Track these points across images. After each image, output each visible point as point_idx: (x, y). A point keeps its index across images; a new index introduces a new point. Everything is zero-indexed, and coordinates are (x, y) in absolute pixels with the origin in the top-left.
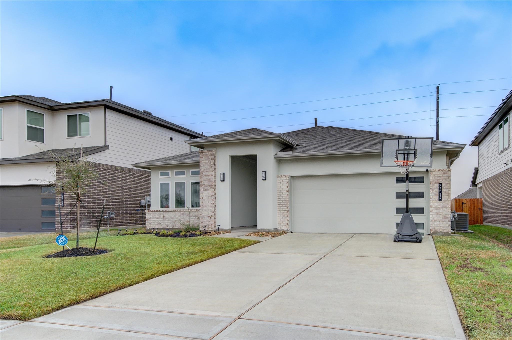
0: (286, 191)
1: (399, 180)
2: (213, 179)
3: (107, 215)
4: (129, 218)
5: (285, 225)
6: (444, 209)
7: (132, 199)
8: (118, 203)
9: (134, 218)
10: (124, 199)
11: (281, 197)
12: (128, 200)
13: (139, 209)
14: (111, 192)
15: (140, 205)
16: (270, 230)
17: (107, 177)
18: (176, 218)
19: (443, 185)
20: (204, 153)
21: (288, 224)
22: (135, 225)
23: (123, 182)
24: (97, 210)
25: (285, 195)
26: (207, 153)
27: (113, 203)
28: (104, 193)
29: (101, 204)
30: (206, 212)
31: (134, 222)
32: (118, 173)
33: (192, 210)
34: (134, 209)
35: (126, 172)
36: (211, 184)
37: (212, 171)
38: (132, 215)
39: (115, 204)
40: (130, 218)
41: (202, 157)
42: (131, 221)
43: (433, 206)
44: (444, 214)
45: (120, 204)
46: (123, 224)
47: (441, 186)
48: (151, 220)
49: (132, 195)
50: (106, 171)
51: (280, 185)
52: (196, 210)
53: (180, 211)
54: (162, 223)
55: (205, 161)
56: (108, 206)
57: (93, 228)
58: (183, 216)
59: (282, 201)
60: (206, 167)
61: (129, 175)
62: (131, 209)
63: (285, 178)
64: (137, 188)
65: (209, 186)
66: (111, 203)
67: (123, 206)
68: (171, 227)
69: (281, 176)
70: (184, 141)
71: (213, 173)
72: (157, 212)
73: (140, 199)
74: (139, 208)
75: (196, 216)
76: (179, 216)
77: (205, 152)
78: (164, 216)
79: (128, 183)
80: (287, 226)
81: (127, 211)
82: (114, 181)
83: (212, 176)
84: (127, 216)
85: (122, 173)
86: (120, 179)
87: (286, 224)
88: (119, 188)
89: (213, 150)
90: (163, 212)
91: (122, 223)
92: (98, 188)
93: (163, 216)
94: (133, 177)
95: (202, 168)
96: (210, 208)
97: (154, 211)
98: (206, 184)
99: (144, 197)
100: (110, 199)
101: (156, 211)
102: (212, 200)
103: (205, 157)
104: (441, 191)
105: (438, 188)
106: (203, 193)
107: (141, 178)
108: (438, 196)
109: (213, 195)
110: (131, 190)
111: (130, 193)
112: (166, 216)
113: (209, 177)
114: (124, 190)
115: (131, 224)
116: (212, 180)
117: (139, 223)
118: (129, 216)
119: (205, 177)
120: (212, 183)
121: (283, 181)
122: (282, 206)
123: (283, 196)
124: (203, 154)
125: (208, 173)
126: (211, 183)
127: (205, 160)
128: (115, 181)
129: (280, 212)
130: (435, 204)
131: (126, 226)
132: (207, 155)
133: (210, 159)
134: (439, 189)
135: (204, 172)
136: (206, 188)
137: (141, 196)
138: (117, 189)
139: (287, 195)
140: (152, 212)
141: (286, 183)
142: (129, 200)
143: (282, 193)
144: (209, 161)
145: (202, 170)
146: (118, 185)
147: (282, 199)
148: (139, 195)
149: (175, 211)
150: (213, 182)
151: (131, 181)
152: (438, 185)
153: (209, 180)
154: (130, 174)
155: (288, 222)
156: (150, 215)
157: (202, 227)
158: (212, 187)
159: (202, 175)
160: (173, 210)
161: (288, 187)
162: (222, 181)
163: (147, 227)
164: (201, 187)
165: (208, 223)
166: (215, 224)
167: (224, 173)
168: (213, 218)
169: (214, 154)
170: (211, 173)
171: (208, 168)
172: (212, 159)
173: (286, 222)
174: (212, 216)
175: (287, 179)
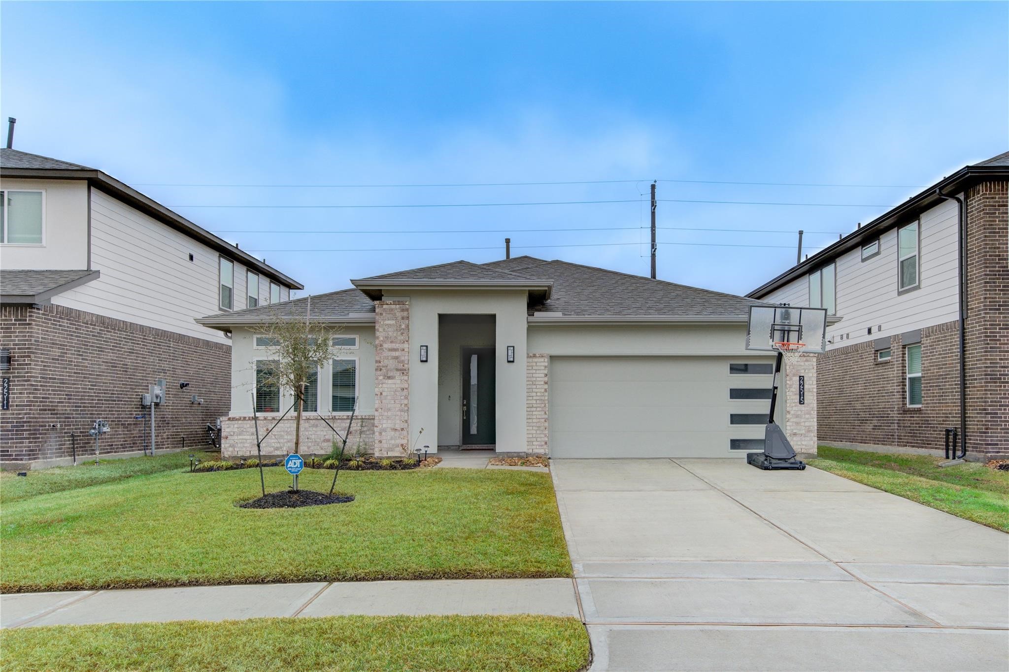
0: (543, 383)
1: (734, 369)
2: (406, 357)
3: (95, 428)
4: (124, 434)
5: (542, 445)
6: (807, 416)
7: (128, 391)
8: (107, 400)
9: (132, 434)
10: (117, 391)
11: (534, 394)
12: (121, 394)
13: (139, 414)
14: (97, 375)
15: (142, 405)
16: (521, 454)
17: (90, 342)
19: (805, 379)
20: (385, 306)
21: (546, 443)
22: (132, 451)
23: (116, 353)
24: (73, 418)
25: (540, 390)
26: (393, 306)
27: (98, 400)
28: (85, 377)
29: (78, 403)
30: (389, 421)
31: (130, 444)
32: (108, 331)
34: (132, 414)
35: (120, 330)
36: (400, 366)
37: (404, 342)
38: (127, 428)
39: (103, 404)
40: (126, 434)
41: (381, 314)
42: (126, 441)
43: (792, 412)
44: (807, 424)
45: (109, 404)
46: (114, 449)
47: (803, 381)
48: (235, 437)
49: (128, 381)
50: (88, 328)
51: (531, 371)
54: (264, 445)
55: (386, 322)
56: (91, 407)
57: (66, 458)
59: (534, 402)
60: (390, 333)
61: (124, 338)
63: (542, 360)
65: (397, 370)
66: (95, 400)
67: (114, 407)
69: (535, 356)
70: (351, 280)
71: (406, 346)
72: (249, 421)
73: (141, 392)
74: (140, 411)
75: (344, 429)
77: (387, 304)
78: (268, 430)
80: (545, 447)
81: (119, 418)
82: (101, 351)
83: (403, 352)
85: (114, 333)
86: (110, 346)
87: (543, 443)
88: (108, 366)
89: (405, 302)
90: (265, 421)
91: (112, 445)
92: (75, 366)
95: (380, 334)
96: (399, 413)
97: (242, 419)
98: (388, 367)
99: (148, 386)
100: (95, 393)
101: (247, 419)
102: (402, 398)
103: (389, 314)
104: (803, 389)
105: (798, 383)
106: (382, 384)
107: (143, 345)
108: (798, 397)
109: (406, 389)
110: (126, 371)
111: (126, 378)
113: (397, 354)
114: (117, 370)
115: (126, 447)
116: (403, 358)
117: (138, 447)
118: (123, 431)
119: (387, 354)
120: (403, 366)
121: (538, 364)
122: (535, 409)
123: (536, 393)
124: (382, 307)
125: (394, 346)
127: (389, 320)
128: (103, 352)
129: (530, 421)
130: (794, 408)
131: (118, 452)
132: (392, 310)
133: (399, 318)
134: (800, 385)
135: (386, 343)
136: (390, 374)
137: (143, 386)
138: (105, 369)
139: (546, 390)
140: (237, 422)
141: (543, 368)
142: (124, 394)
143: (535, 387)
144: (396, 322)
146: (107, 359)
147: (534, 398)
148: (139, 382)
150: (406, 362)
151: (127, 352)
152: (798, 378)
153: (396, 358)
154: (126, 335)
155: (546, 439)
156: (232, 427)
157: (381, 450)
158: (404, 371)
159: (380, 349)
160: (292, 417)
161: (546, 375)
162: (422, 361)
163: (223, 453)
164: (379, 373)
165: (393, 442)
166: (407, 444)
167: (427, 346)
168: (405, 433)
169: (407, 310)
170: (401, 346)
171: (395, 335)
172: (403, 318)
173: (543, 439)
174: (402, 429)
175: (544, 362)
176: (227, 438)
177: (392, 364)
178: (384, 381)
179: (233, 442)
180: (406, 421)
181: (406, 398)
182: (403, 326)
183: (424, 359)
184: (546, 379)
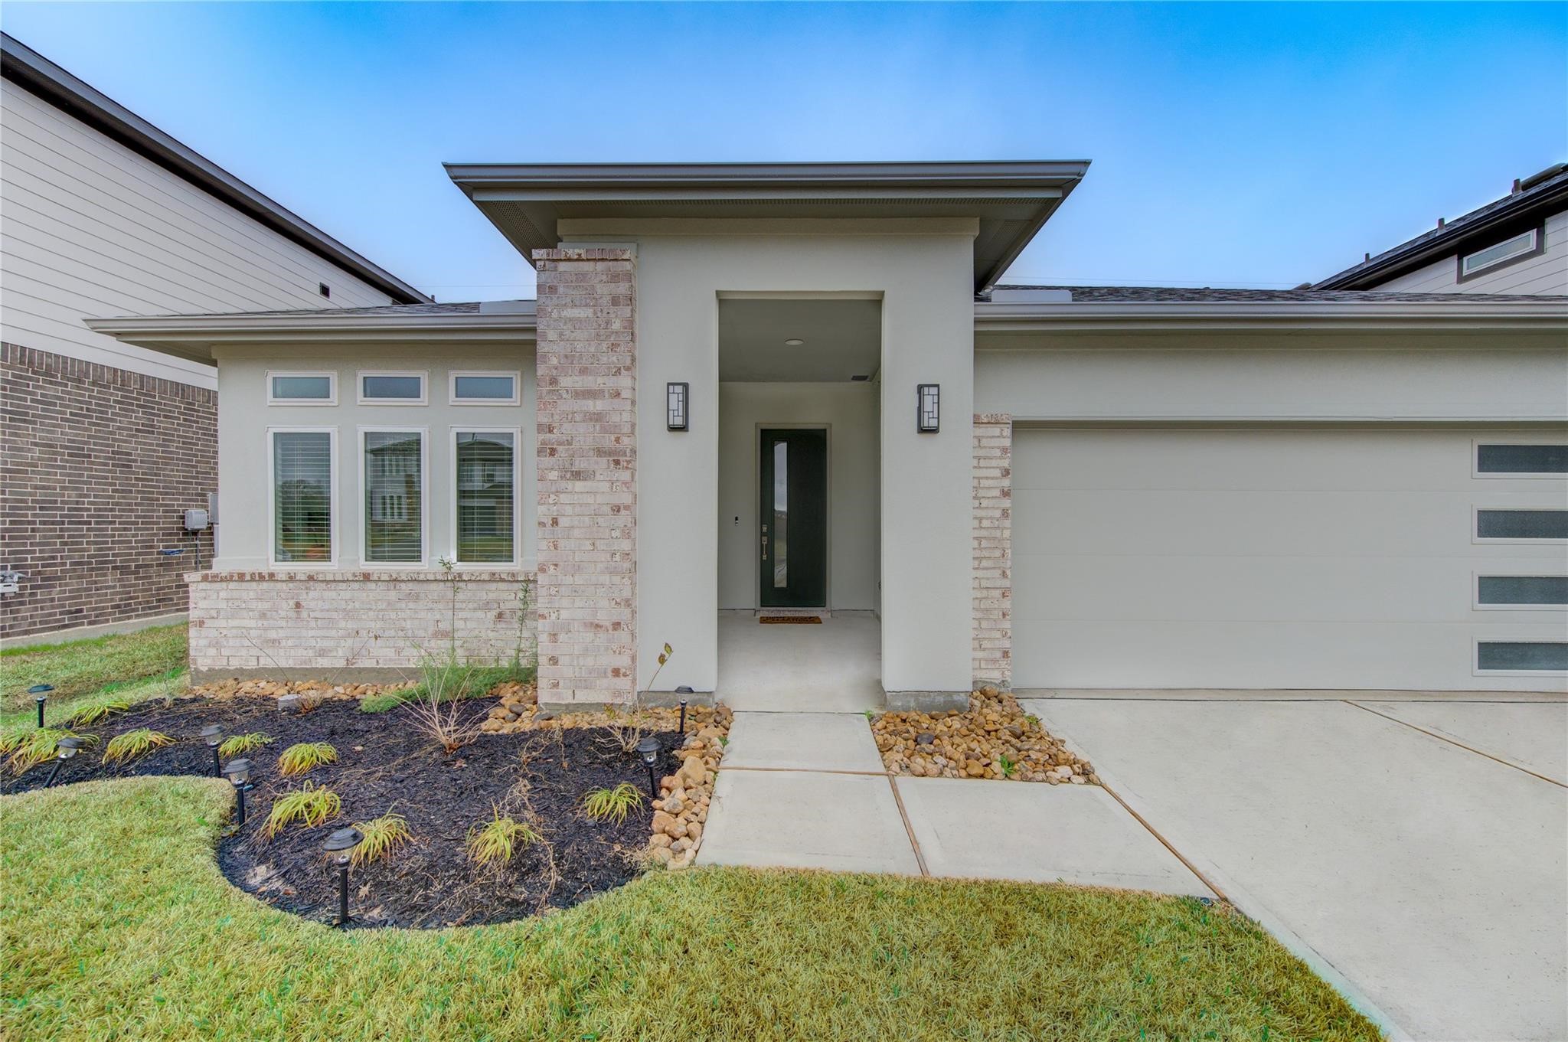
0: (996, 493)
1: (1493, 459)
2: (626, 416)
4: (122, 586)
5: (995, 661)
7: (137, 505)
8: (53, 523)
9: (153, 583)
10: (90, 503)
12: (111, 510)
13: (175, 547)
15: (183, 529)
16: (955, 697)
18: (371, 613)
20: (562, 266)
21: (1006, 654)
22: (156, 614)
25: (990, 513)
26: (586, 266)
30: (579, 603)
32: (50, 383)
33: (465, 578)
35: (101, 386)
36: (608, 442)
37: (618, 372)
40: (130, 586)
46: (85, 617)
48: (222, 623)
52: (486, 577)
53: (395, 580)
54: (290, 643)
55: (569, 313)
58: (411, 605)
60: (579, 346)
61: (120, 402)
62: (132, 548)
63: (995, 431)
64: (164, 458)
65: (600, 452)
66: (4, 523)
68: (341, 664)
70: (446, 166)
71: (624, 381)
72: (254, 584)
73: (181, 505)
74: (179, 540)
75: (486, 607)
76: (389, 604)
77: (569, 260)
78: (298, 605)
79: (111, 433)
80: (1003, 663)
81: (106, 556)
83: (616, 400)
84: (110, 579)
85: (78, 388)
86: (62, 413)
87: (998, 655)
89: (624, 251)
90: (291, 585)
91: (79, 611)
93: (292, 603)
94: (143, 413)
96: (606, 579)
97: (236, 578)
98: (575, 445)
99: (205, 495)
101: (248, 578)
102: (616, 533)
103: (577, 288)
106: (557, 493)
110: (130, 467)
111: (127, 478)
112: (312, 604)
113: (599, 405)
116: (615, 418)
118: (120, 580)
119: (568, 404)
120: (617, 440)
122: (986, 564)
124: (555, 269)
125: (589, 381)
126: (613, 438)
131: (104, 621)
132: (582, 277)
133: (606, 300)
135: (568, 374)
136: (580, 464)
137: (188, 494)
139: (1005, 514)
140: (224, 585)
141: (998, 453)
142: (121, 511)
144: (595, 313)
145: (554, 361)
148: (176, 488)
149: (367, 577)
150: (626, 429)
151: (129, 429)
153: (597, 417)
154: (126, 397)
155: (1007, 644)
156: (215, 596)
157: (556, 685)
158: (618, 458)
159: (550, 392)
160: (354, 575)
161: (1006, 473)
162: (673, 429)
163: (195, 660)
164: (547, 461)
165: (590, 661)
166: (633, 667)
167: (686, 386)
168: (623, 636)
169: (629, 277)
170: (611, 382)
171: (592, 349)
172: (615, 301)
173: (998, 644)
174: (617, 625)
175: (1001, 436)
176: (201, 623)
177: (584, 435)
178: (563, 484)
179: (215, 633)
180: (628, 603)
181: (627, 534)
182: (617, 325)
183: (679, 421)
184: (1006, 483)
